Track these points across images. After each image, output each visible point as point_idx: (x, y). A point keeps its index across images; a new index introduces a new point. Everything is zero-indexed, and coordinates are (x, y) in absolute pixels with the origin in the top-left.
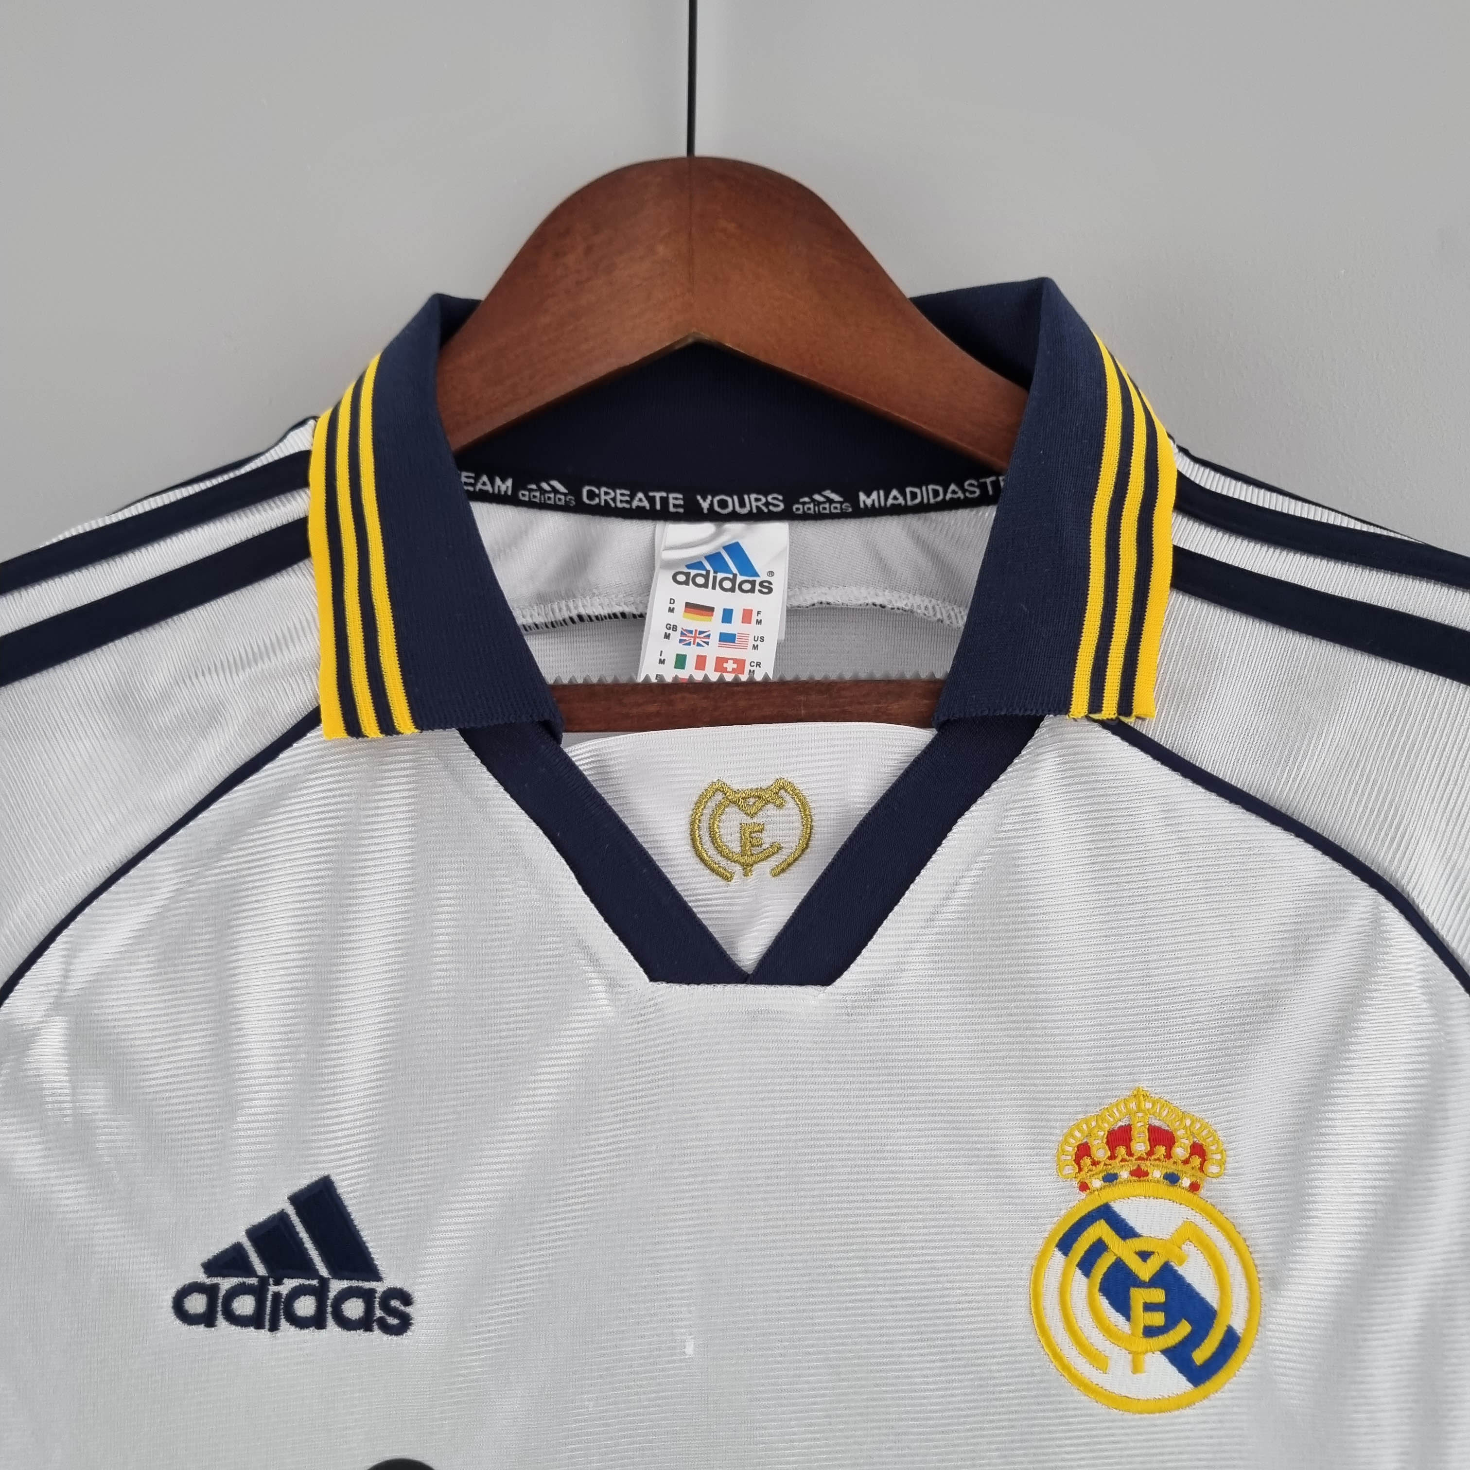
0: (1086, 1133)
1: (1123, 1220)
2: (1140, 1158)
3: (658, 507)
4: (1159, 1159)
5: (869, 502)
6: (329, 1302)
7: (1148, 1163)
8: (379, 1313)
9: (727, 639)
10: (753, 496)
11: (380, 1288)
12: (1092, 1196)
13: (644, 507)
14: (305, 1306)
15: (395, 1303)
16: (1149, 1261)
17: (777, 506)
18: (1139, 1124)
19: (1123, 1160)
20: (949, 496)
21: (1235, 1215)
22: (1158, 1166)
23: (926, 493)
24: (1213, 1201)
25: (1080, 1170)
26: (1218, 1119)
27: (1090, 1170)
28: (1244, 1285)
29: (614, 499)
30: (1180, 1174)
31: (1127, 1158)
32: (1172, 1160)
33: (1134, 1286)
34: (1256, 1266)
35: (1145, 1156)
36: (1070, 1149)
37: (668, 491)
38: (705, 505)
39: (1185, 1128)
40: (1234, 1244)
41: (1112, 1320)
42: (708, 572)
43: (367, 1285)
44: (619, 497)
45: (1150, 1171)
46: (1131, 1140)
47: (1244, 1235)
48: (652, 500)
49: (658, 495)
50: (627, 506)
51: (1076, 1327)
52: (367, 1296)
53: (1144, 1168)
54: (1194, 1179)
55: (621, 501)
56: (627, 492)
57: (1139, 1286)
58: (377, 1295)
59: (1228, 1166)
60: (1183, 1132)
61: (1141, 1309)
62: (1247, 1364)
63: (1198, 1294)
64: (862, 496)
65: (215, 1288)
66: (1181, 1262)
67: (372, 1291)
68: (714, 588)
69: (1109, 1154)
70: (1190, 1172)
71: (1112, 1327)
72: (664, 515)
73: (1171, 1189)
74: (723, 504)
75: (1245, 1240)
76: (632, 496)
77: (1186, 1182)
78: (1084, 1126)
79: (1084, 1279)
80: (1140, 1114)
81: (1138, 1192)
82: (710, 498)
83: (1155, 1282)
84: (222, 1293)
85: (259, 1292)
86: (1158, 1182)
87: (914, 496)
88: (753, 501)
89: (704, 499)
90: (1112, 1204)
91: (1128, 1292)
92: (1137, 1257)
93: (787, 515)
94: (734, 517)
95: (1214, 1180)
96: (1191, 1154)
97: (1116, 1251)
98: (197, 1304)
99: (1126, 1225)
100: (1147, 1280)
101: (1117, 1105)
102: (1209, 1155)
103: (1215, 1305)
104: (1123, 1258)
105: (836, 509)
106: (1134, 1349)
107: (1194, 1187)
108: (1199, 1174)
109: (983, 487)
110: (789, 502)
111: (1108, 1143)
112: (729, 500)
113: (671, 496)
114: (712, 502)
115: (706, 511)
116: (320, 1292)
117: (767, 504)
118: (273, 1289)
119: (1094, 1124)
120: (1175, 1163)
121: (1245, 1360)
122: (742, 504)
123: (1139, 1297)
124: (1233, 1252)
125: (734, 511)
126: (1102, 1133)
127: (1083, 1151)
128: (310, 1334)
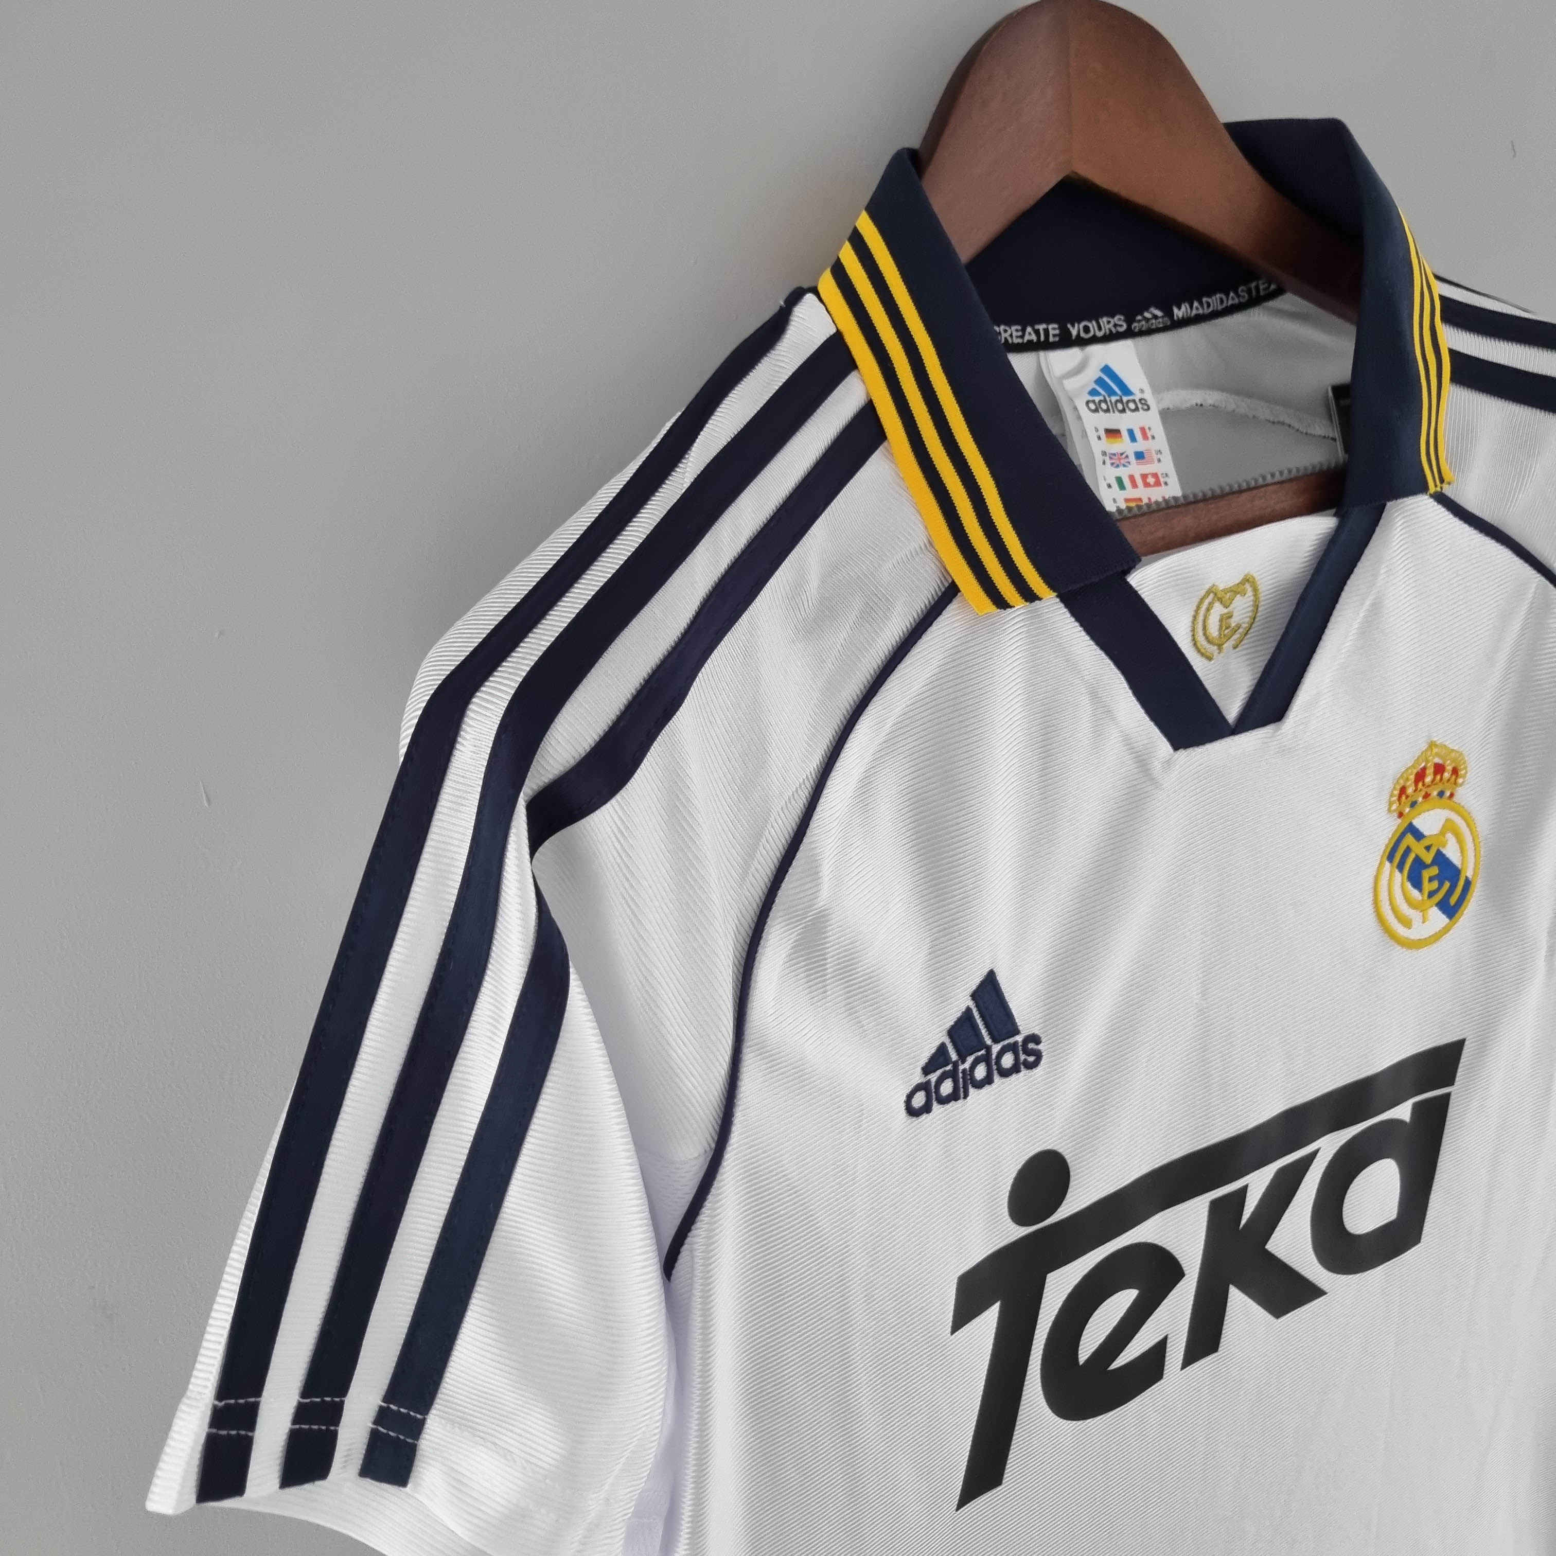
0: (1404, 779)
1: (1418, 830)
2: (1429, 786)
3: (1042, 338)
4: (1436, 784)
5: (1180, 315)
6: (993, 1062)
7: (1431, 788)
8: (1022, 1057)
9: (1140, 456)
10: (1105, 319)
11: (1019, 1038)
12: (1405, 820)
13: (1033, 340)
14: (980, 1072)
15: (1031, 1046)
16: (1430, 851)
17: (1121, 326)
18: (1430, 764)
19: (1421, 790)
20: (1230, 302)
21: (1470, 807)
22: (1436, 788)
23: (1215, 301)
25: (1400, 804)
26: (1465, 747)
27: (1405, 803)
28: (1472, 849)
29: (1011, 336)
30: (1446, 790)
31: (1423, 788)
32: (1442, 782)
33: (1424, 869)
35: (1430, 784)
36: (1396, 792)
37: (1048, 323)
38: (1074, 332)
39: (1450, 759)
40: (1468, 826)
41: (1413, 894)
42: (1104, 397)
43: (1011, 1040)
44: (1015, 334)
45: (1432, 793)
46: (1425, 776)
48: (1037, 332)
49: (1041, 327)
50: (1020, 341)
51: (1395, 905)
52: (1013, 1048)
53: (1429, 792)
54: (1452, 791)
55: (1017, 337)
56: (1019, 327)
57: (1426, 868)
58: (1020, 1044)
60: (1449, 761)
61: (1427, 882)
62: (1474, 897)
63: (1452, 863)
64: (1175, 310)
65: (929, 1082)
66: (1444, 846)
67: (1016, 1043)
68: (1114, 412)
69: (1414, 789)
70: (1450, 787)
71: (1413, 898)
72: (1046, 346)
73: (1441, 801)
74: (1086, 329)
76: (1024, 330)
77: (1448, 794)
78: (1404, 775)
79: (1400, 874)
80: (1431, 758)
81: (1425, 809)
82: (1076, 325)
83: (1434, 862)
84: (933, 1084)
85: (953, 1075)
86: (1436, 798)
87: (1209, 305)
88: (1107, 324)
89: (1073, 326)
90: (1413, 821)
91: (1421, 874)
92: (1425, 851)
93: (1129, 334)
94: (1094, 340)
95: (1461, 788)
96: (1451, 775)
97: (1415, 851)
98: (919, 1100)
99: (1420, 832)
100: (1430, 863)
101: (1422, 756)
102: (1459, 772)
103: (1460, 867)
104: (1419, 854)
105: (1159, 323)
106: (1423, 909)
107: (1452, 795)
108: (1454, 786)
109: (1249, 291)
110: (1130, 321)
111: (1414, 782)
112: (1090, 325)
113: (1050, 327)
114: (1079, 328)
115: (1074, 337)
116: (986, 1059)
117: (1115, 325)
118: (961, 1067)
119: (1408, 771)
120: (1444, 783)
122: (1100, 328)
123: (1426, 874)
124: (1468, 830)
125: (1094, 336)
126: (1411, 777)
127: (1403, 790)
128: (987, 1089)
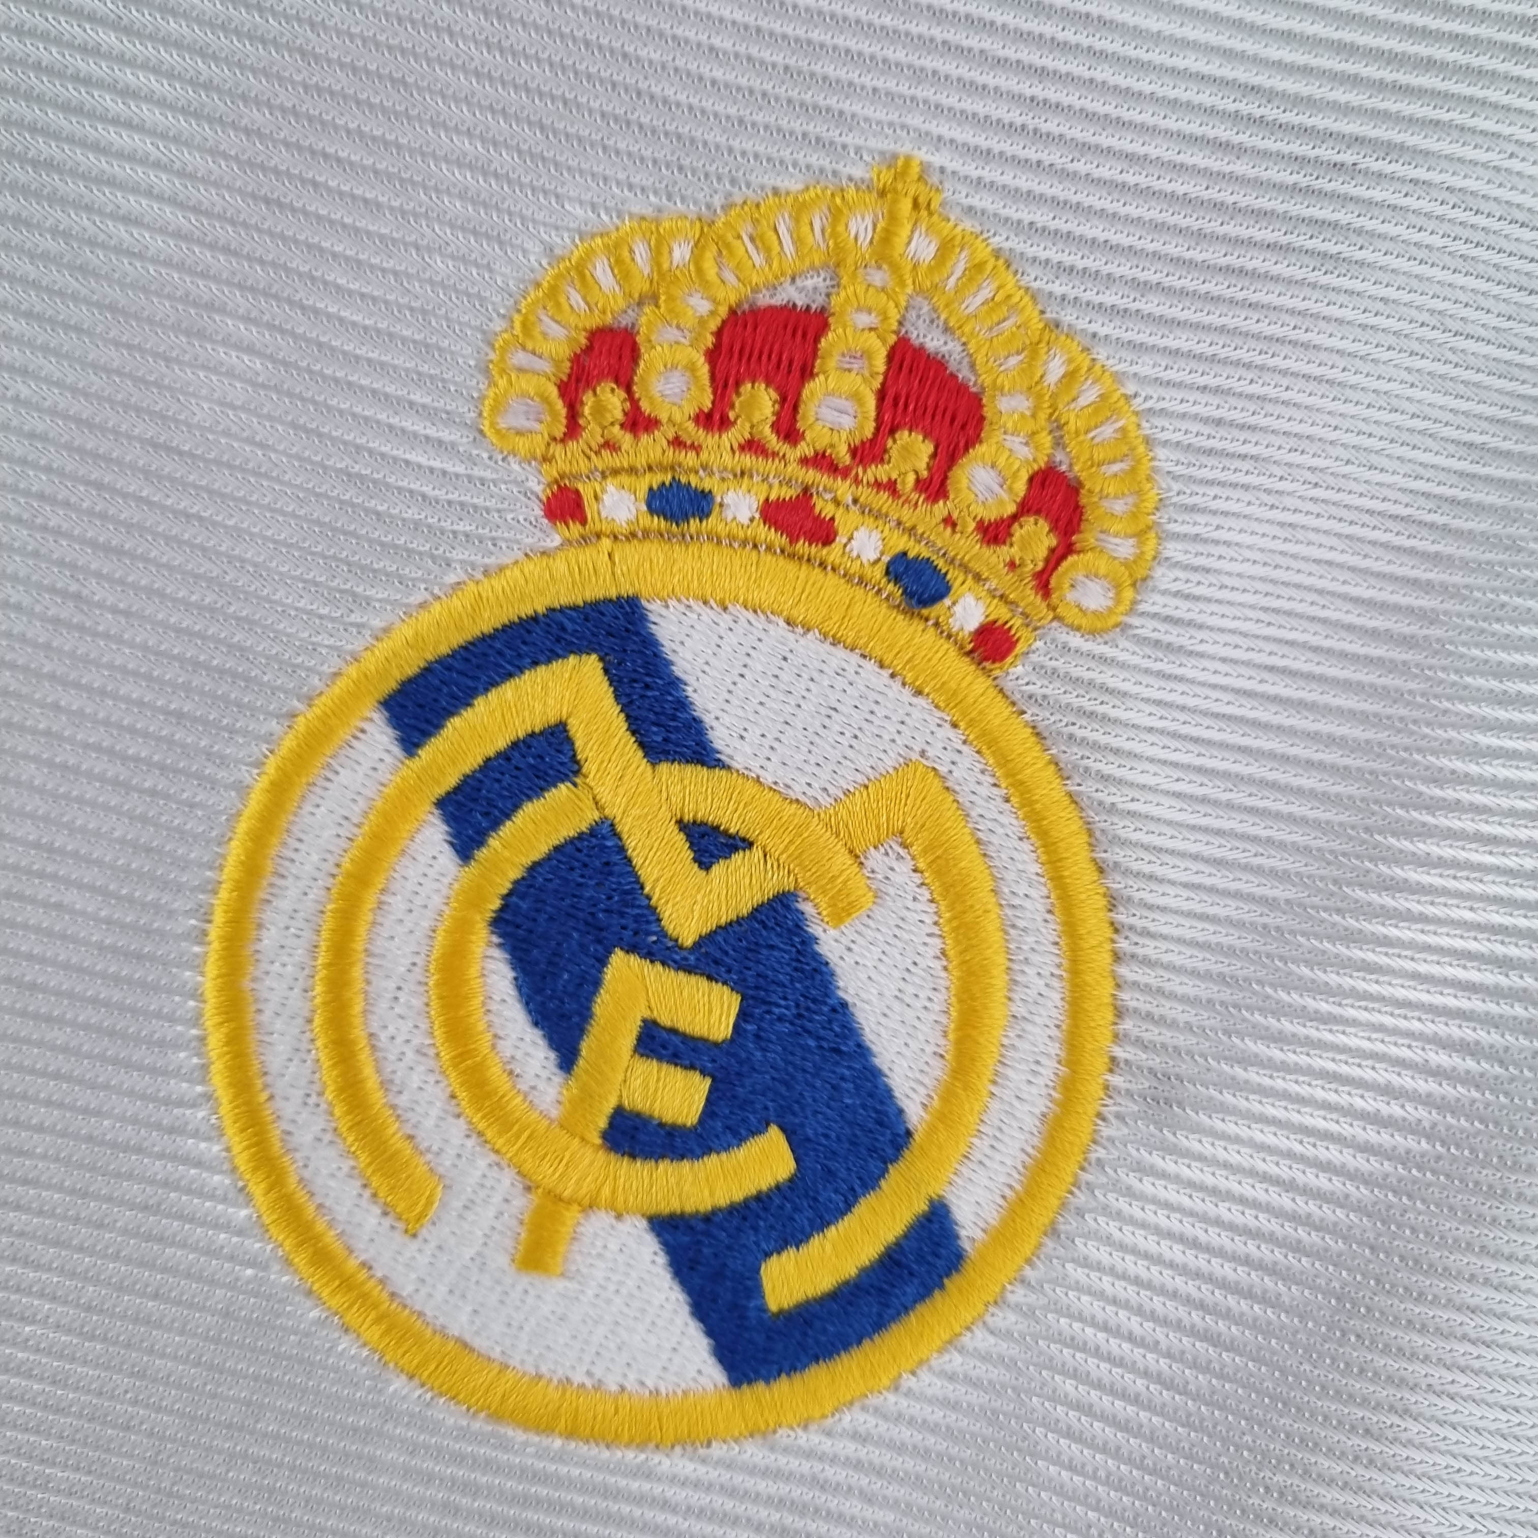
0: (640, 286)
1: (675, 683)
2: (822, 461)
4: (891, 487)
7: (844, 489)
12: (586, 555)
16: (718, 869)
18: (864, 320)
19: (752, 446)
21: (1109, 796)
22: (878, 515)
24: (1046, 718)
25: (573, 428)
26: (1171, 401)
27: (610, 445)
28: (1049, 1070)
30: (955, 576)
31: (773, 441)
32: (941, 509)
33: (632, 949)
34: (1120, 1013)
35: (843, 455)
36: (556, 330)
39: (1033, 390)
41: (506, 1048)
45: (844, 522)
46: (807, 372)
47: (1117, 883)
51: (359, 1034)
53: (823, 507)
54: (1001, 613)
57: (650, 955)
59: (1153, 603)
60: (1023, 404)
61: (628, 1040)
62: (955, 1361)
63: (862, 1051)
69: (707, 403)
70: (1001, 580)
71: (495, 1072)
73: (901, 621)
75: (1113, 901)
77: (966, 613)
78: (641, 252)
79: (447, 858)
80: (878, 278)
81: (763, 595)
83: (715, 955)
86: (862, 581)
90: (654, 608)
91: (602, 962)
92: (680, 839)
95: (1075, 641)
96: (1025, 508)
97: (605, 797)
99: (683, 704)
100: (688, 938)
101: (799, 210)
102: (1087, 537)
103: (913, 1110)
104: (623, 828)
106: (547, 1174)
107: (992, 644)
108: (1030, 597)
111: (712, 356)
119: (681, 253)
120: (949, 522)
121: (951, 1343)
123: (634, 991)
124: (1050, 932)
126: (703, 307)
127: (608, 354)
